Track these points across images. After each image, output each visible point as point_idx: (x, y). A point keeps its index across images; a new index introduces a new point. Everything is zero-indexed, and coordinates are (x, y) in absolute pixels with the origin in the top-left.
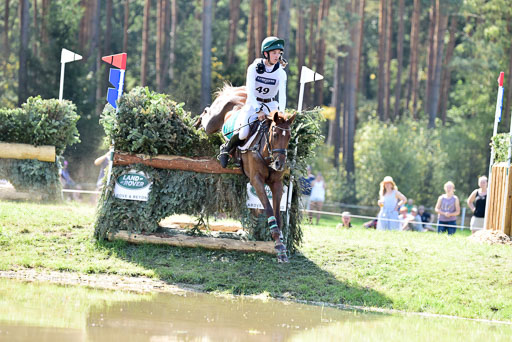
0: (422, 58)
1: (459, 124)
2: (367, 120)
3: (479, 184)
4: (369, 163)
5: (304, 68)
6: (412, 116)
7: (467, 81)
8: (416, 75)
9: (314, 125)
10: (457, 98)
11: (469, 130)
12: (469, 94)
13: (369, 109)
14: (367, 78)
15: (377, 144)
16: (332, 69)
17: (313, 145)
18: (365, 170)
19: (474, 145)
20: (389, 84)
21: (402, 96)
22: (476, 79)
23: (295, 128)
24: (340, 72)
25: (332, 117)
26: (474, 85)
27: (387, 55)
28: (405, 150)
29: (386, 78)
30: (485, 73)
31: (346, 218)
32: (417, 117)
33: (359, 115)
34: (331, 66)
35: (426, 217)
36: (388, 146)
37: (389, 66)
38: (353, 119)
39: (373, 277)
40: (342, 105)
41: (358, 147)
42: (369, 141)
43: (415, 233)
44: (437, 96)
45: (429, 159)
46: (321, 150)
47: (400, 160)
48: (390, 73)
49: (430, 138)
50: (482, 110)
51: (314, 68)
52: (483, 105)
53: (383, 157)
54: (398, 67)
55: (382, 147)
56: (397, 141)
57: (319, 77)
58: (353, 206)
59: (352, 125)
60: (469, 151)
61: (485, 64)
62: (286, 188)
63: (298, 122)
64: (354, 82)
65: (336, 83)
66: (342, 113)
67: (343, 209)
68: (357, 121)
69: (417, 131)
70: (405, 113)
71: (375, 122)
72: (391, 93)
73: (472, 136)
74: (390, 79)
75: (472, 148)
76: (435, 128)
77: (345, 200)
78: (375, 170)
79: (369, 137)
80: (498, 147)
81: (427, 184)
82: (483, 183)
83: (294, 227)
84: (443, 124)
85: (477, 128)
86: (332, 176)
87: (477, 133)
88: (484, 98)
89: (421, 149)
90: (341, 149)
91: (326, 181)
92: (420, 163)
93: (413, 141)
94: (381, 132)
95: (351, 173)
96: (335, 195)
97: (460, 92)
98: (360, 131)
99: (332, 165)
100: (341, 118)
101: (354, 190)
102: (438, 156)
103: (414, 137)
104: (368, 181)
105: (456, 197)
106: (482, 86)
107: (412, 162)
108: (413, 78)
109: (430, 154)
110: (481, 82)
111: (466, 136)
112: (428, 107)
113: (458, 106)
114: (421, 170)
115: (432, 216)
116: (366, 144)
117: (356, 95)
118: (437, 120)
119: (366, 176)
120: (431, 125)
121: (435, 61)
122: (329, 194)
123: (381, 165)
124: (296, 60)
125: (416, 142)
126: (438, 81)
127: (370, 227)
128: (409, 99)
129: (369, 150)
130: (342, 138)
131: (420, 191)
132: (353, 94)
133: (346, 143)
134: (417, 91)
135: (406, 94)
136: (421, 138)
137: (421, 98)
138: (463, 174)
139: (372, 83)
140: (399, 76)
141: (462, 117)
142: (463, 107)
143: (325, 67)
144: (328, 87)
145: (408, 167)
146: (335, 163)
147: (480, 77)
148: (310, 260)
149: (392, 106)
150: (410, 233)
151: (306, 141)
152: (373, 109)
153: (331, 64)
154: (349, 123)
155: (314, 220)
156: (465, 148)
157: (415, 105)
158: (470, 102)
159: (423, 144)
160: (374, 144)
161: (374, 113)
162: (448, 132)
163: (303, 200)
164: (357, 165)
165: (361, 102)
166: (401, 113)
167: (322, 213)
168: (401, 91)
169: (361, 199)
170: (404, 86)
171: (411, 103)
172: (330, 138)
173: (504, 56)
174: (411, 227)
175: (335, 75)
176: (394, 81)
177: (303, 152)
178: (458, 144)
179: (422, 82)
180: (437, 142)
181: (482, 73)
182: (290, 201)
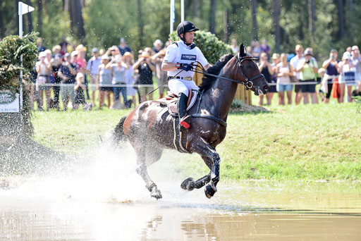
5: (20, 3)
57: (31, 9)
63: (20, 45)
151: (28, 58)
182: (22, 104)
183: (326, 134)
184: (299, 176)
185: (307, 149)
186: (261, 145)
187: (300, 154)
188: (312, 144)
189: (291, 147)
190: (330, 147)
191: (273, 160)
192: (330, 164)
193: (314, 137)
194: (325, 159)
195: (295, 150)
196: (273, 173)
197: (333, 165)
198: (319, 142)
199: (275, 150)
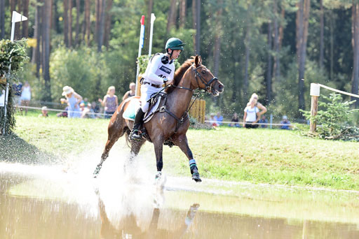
0: (92, 7)
1: (117, 50)
2: (57, 47)
3: (130, 88)
4: (59, 75)
5: (14, 12)
6: (86, 44)
7: (122, 22)
8: (89, 18)
9: (22, 50)
10: (115, 33)
11: (124, 53)
12: (123, 30)
13: (59, 40)
14: (57, 20)
15: (65, 63)
16: (34, 14)
17: (22, 63)
18: (57, 80)
19: (127, 63)
20: (71, 24)
21: (80, 31)
22: (127, 20)
23: (9, 52)
24: (39, 16)
25: (35, 45)
26: (126, 25)
27: (70, 5)
28: (82, 66)
29: (69, 20)
30: (133, 17)
31: (45, 111)
32: (90, 45)
33: (52, 44)
34: (33, 12)
35: (96, 109)
36: (71, 64)
37: (71, 13)
38: (48, 47)
39: (62, 148)
40: (41, 37)
41: (52, 65)
42: (60, 61)
43: (90, 119)
44: (103, 31)
45: (98, 72)
46: (28, 67)
47: (80, 73)
48: (72, 16)
49: (99, 59)
50: (131, 40)
51: (22, 13)
52: (132, 37)
53: (69, 71)
54: (77, 12)
55: (68, 64)
56: (78, 60)
57: (25, 18)
58: (50, 103)
59: (48, 50)
60: (123, 67)
61: (133, 11)
62: (4, 91)
63: (11, 48)
64: (49, 22)
65: (36, 23)
66: (41, 43)
67: (42, 105)
68: (51, 48)
69: (90, 54)
70: (82, 42)
71: (63, 48)
72: (73, 29)
73: (126, 57)
74: (72, 21)
75: (126, 65)
76: (102, 52)
77: (44, 99)
78: (64, 79)
79: (59, 58)
80: (142, 64)
81: (97, 88)
82: (133, 86)
83: (10, 117)
84: (107, 49)
85: (129, 52)
86: (35, 84)
87: (129, 55)
88: (133, 33)
89: (93, 65)
90: (41, 66)
91: (32, 87)
92: (93, 75)
93: (87, 60)
94: (67, 55)
95: (48, 82)
96: (37, 96)
97: (117, 29)
98: (53, 54)
99: (35, 76)
100: (41, 46)
101: (49, 92)
102: (104, 70)
103: (88, 58)
104: (58, 87)
105: (115, 96)
106: (131, 25)
107: (87, 75)
108: (87, 20)
109: (99, 69)
110: (130, 22)
111: (122, 57)
112: (97, 39)
113: (116, 38)
114: (93, 79)
115: (101, 109)
116: (57, 63)
117: (49, 31)
118: (103, 47)
119: (57, 83)
120: (99, 50)
121: (101, 9)
122: (34, 95)
123: (67, 77)
124: (10, 8)
125: (90, 61)
126: (103, 22)
127: (60, 116)
128: (84, 33)
129: (59, 66)
130: (41, 59)
131: (93, 93)
132: (48, 31)
133: (44, 62)
134: (90, 28)
135: (83, 30)
136: (93, 59)
137: (92, 33)
138: (120, 82)
139: (60, 23)
140: (78, 18)
141: (119, 45)
142: (119, 38)
143: (29, 13)
144: (32, 26)
145: (85, 77)
146: (37, 75)
147: (130, 19)
148: (21, 138)
149: (74, 39)
150: (86, 120)
151: (17, 61)
152: (61, 40)
153: (33, 11)
154: (46, 48)
155: (24, 113)
156: (121, 65)
157: (89, 38)
158: (124, 35)
159: (94, 63)
160: (62, 62)
161: (62, 42)
162: (111, 55)
163: (15, 99)
164: (52, 76)
165: (53, 36)
166: (79, 42)
167: (29, 108)
168: (79, 28)
169: (55, 98)
170: (81, 25)
171: (86, 36)
172: (33, 59)
173: (145, 6)
174: (87, 116)
175: (36, 18)
176: (75, 22)
177: (15, 67)
178: (116, 63)
179: (93, 22)
180: (103, 61)
181: (131, 17)
182: (7, 99)
183: (269, 147)
184: (245, 178)
185: (253, 158)
186: (213, 151)
187: (247, 162)
188: (257, 155)
189: (239, 156)
190: (273, 157)
191: (223, 164)
192: (272, 172)
193: (259, 149)
194: (269, 168)
195: (242, 158)
196: (223, 174)
197: (274, 173)
198: (264, 153)
199: (225, 156)
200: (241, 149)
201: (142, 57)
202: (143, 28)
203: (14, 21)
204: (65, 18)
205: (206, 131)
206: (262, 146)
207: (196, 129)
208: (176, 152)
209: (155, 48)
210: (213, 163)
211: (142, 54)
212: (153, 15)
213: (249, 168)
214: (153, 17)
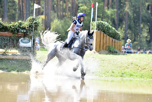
2: (54, 19)
5: (35, 4)
6: (67, 17)
8: (68, 5)
9: (38, 21)
14: (54, 6)
17: (39, 27)
20: (60, 8)
23: (33, 22)
29: (59, 6)
33: (52, 18)
38: (50, 19)
48: (60, 4)
51: (38, 4)
54: (63, 3)
57: (39, 7)
62: (31, 40)
63: (34, 20)
64: (50, 7)
65: (44, 8)
71: (57, 19)
79: (55, 24)
80: (92, 25)
83: (34, 51)
94: (59, 22)
98: (52, 22)
116: (54, 26)
126: (75, 7)
132: (50, 11)
137: (70, 12)
139: (55, 8)
140: (63, 5)
149: (61, 15)
151: (36, 26)
157: (68, 14)
160: (57, 26)
161: (56, 17)
166: (64, 17)
168: (64, 10)
171: (67, 14)
175: (44, 6)
176: (62, 7)
177: (36, 29)
179: (70, 7)
182: (32, 44)
184: (141, 77)
185: (144, 68)
186: (126, 65)
187: (142, 69)
188: (147, 66)
189: (138, 66)
191: (131, 71)
193: (147, 63)
195: (140, 68)
196: (131, 75)
198: (150, 65)
199: (132, 67)
200: (139, 63)
201: (92, 22)
202: (92, 9)
203: (35, 8)
204: (57, 6)
205: (123, 56)
206: (149, 62)
207: (118, 55)
208: (109, 65)
209: (98, 18)
210: (126, 70)
211: (92, 21)
212: (97, 3)
213: (143, 72)
214: (97, 4)
